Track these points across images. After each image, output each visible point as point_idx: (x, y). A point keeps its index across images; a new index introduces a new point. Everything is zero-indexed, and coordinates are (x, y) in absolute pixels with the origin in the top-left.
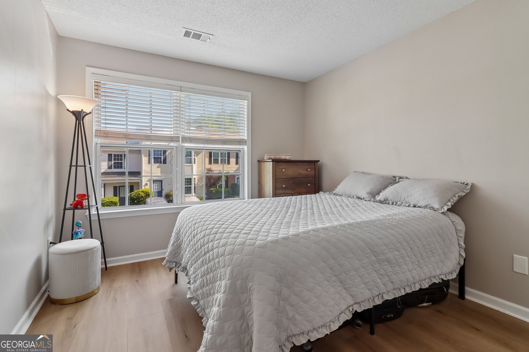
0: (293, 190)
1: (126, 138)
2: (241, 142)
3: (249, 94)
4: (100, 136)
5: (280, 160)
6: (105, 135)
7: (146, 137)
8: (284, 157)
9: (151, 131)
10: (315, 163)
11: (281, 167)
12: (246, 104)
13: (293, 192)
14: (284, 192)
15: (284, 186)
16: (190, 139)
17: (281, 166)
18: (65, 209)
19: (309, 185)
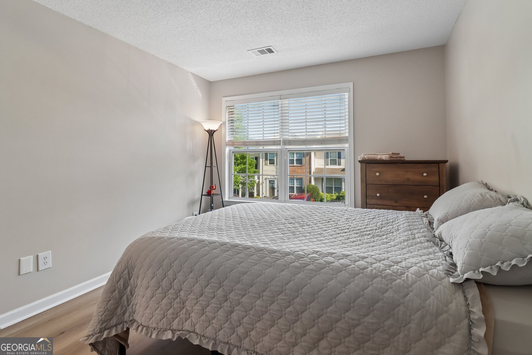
0: (396, 202)
1: (244, 145)
2: (340, 140)
3: (351, 85)
4: (229, 145)
5: (374, 160)
6: (233, 144)
7: (256, 143)
8: (380, 157)
9: (263, 137)
10: (439, 164)
11: (374, 170)
12: (347, 96)
13: (395, 204)
14: (380, 202)
15: (378, 195)
16: (289, 142)
17: (374, 168)
18: (202, 195)
19: (425, 196)
